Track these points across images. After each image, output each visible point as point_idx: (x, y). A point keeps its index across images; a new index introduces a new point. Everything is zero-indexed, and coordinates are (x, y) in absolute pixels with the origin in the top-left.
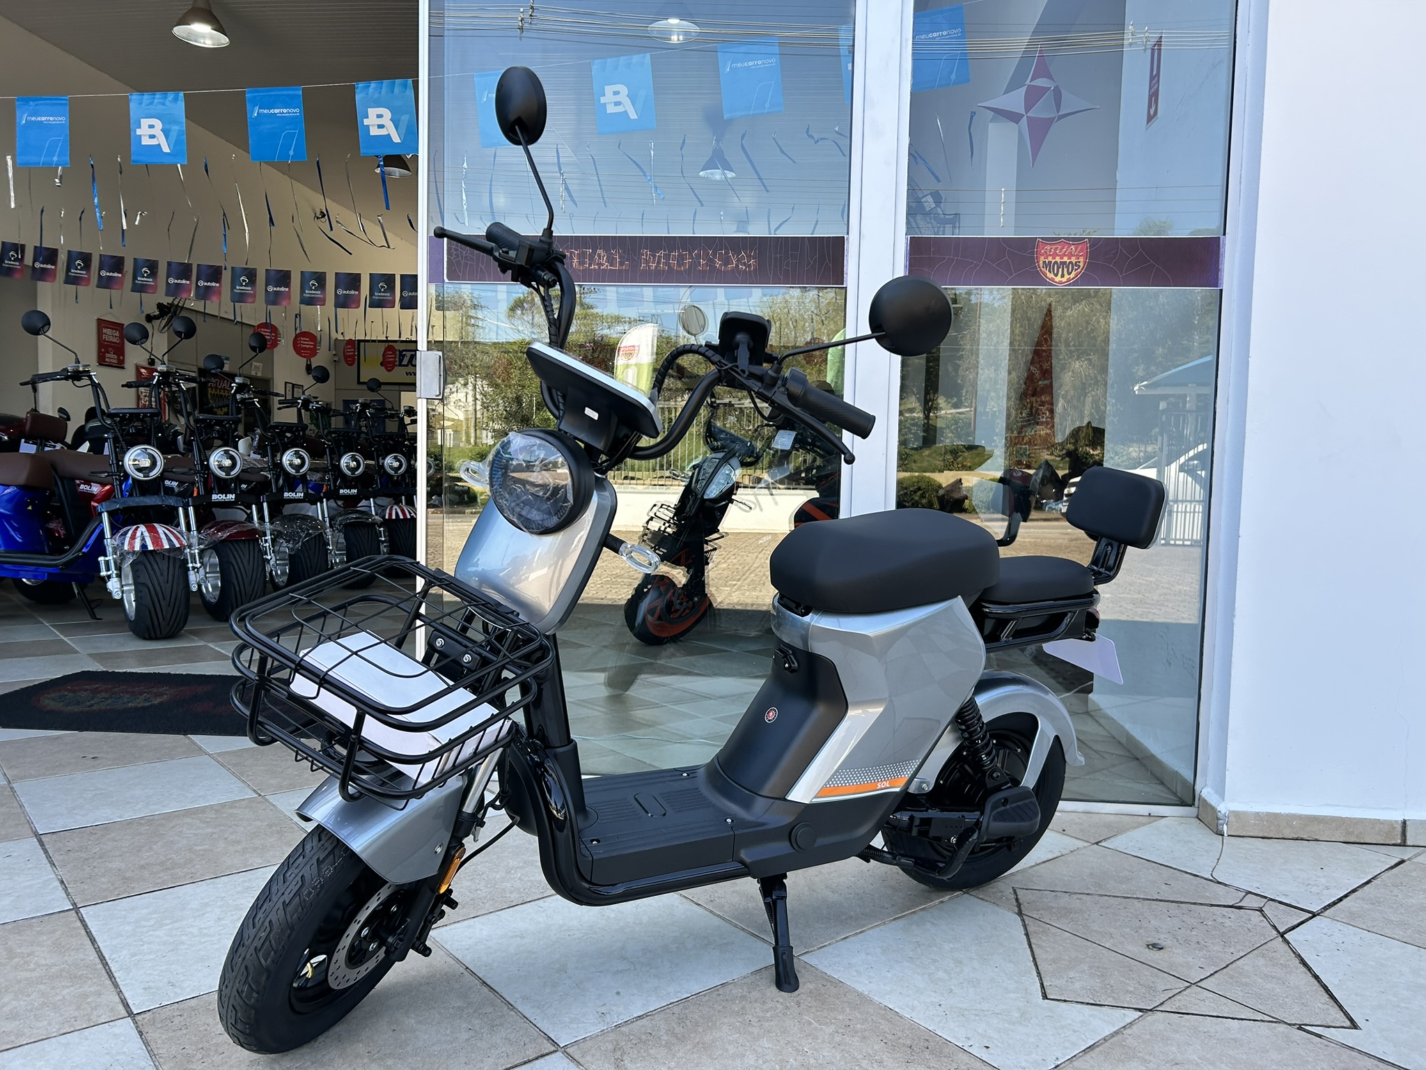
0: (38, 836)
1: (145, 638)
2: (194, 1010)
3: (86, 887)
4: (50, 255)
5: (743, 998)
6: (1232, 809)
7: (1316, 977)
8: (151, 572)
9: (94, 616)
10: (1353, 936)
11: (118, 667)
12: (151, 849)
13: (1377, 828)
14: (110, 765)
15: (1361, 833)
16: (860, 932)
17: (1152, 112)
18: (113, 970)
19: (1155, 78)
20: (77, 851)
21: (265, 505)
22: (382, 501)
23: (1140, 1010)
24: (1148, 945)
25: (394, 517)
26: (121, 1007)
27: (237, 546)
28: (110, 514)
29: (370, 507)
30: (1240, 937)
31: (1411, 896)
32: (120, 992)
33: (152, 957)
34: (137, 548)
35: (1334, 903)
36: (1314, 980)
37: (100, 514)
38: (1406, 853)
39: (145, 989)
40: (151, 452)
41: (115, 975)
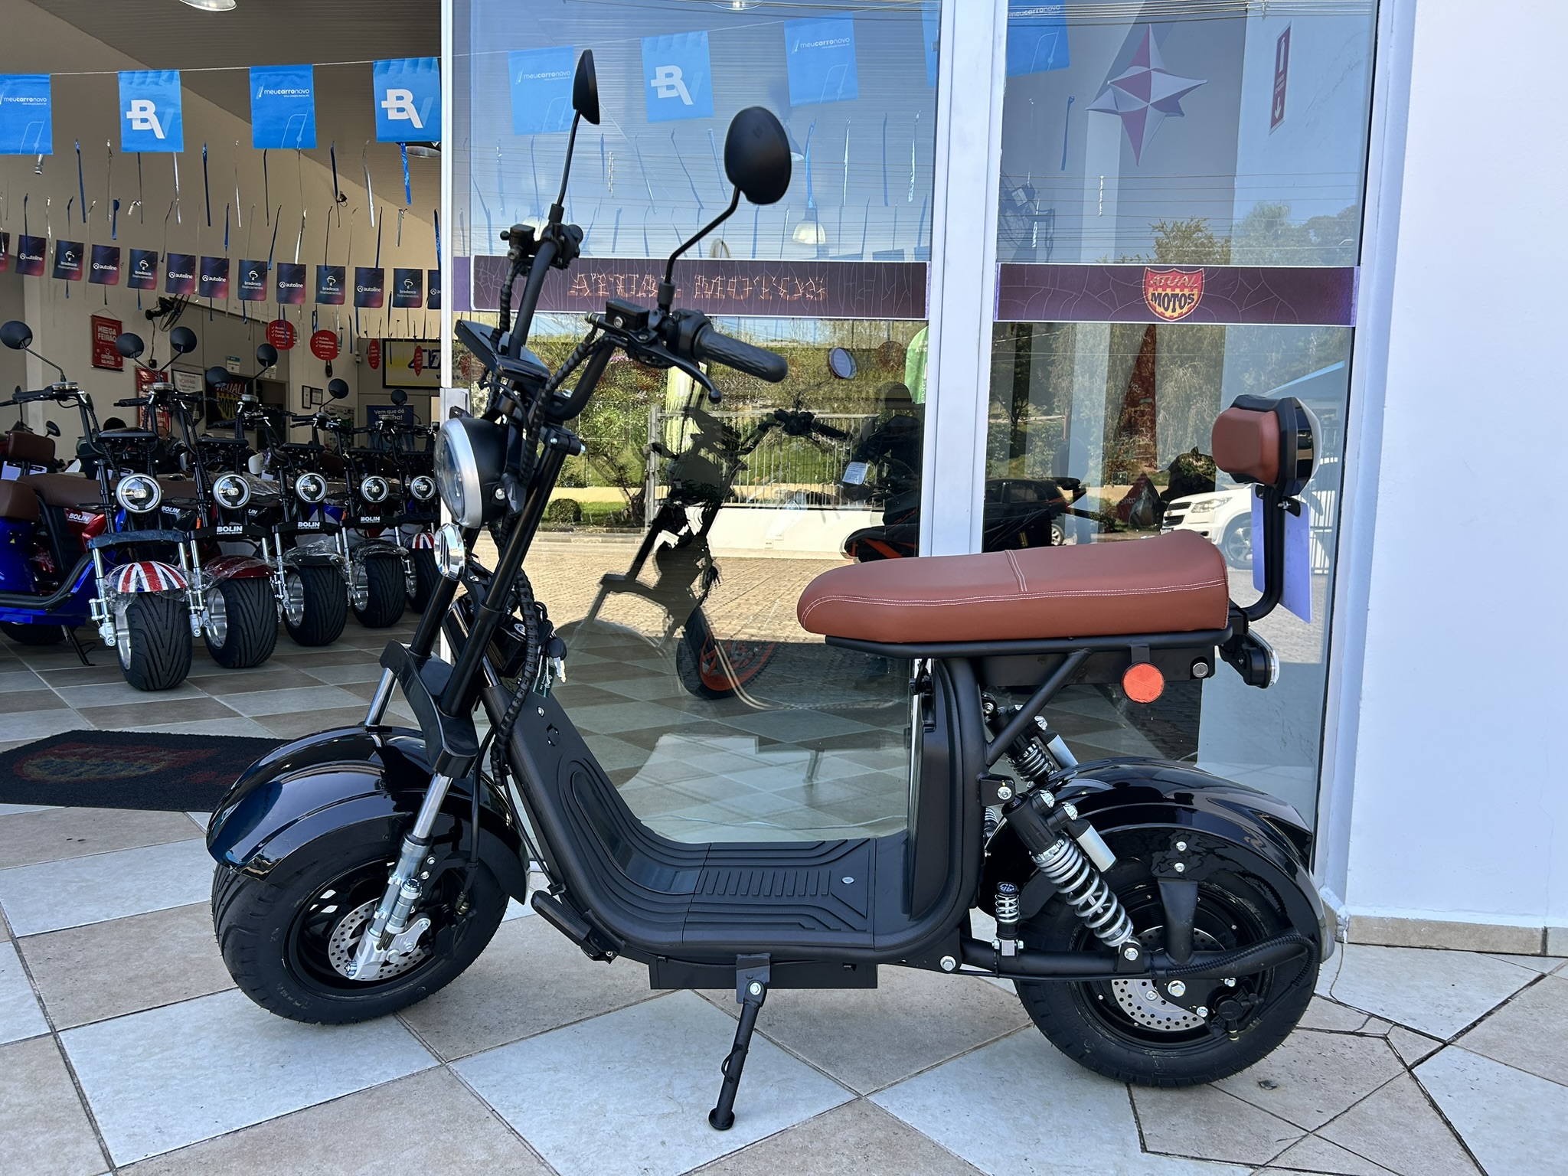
0: (14, 940)
1: (142, 690)
2: (183, 1164)
3: (66, 1005)
4: (36, 246)
5: (804, 1149)
6: (1352, 914)
7: (1448, 1124)
8: (148, 617)
9: (86, 662)
10: (1488, 1071)
11: (112, 726)
12: (141, 957)
13: (1515, 937)
14: (99, 849)
15: (1497, 942)
16: (937, 1065)
17: (1277, 114)
18: (94, 1111)
19: (1281, 75)
20: (58, 959)
21: (277, 536)
22: (408, 528)
23: (1251, 1166)
24: (1260, 1083)
25: (421, 547)
26: (101, 1160)
27: (244, 585)
28: (101, 550)
29: (395, 536)
30: (1363, 1073)
31: (1552, 1021)
32: (101, 1140)
33: (138, 1095)
34: (132, 589)
35: (1468, 1029)
36: (1445, 1127)
37: (91, 551)
38: (1547, 966)
39: (129, 1136)
40: (147, 481)
41: (97, 1118)
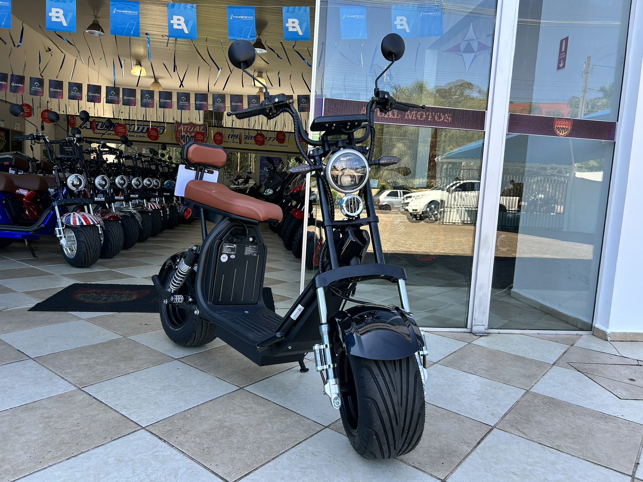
1: (78, 267)
6: (612, 331)
9: (34, 256)
17: (561, 66)
19: (563, 53)
24: (629, 379)
28: (58, 207)
34: (78, 224)
37: (53, 206)
40: (80, 177)
